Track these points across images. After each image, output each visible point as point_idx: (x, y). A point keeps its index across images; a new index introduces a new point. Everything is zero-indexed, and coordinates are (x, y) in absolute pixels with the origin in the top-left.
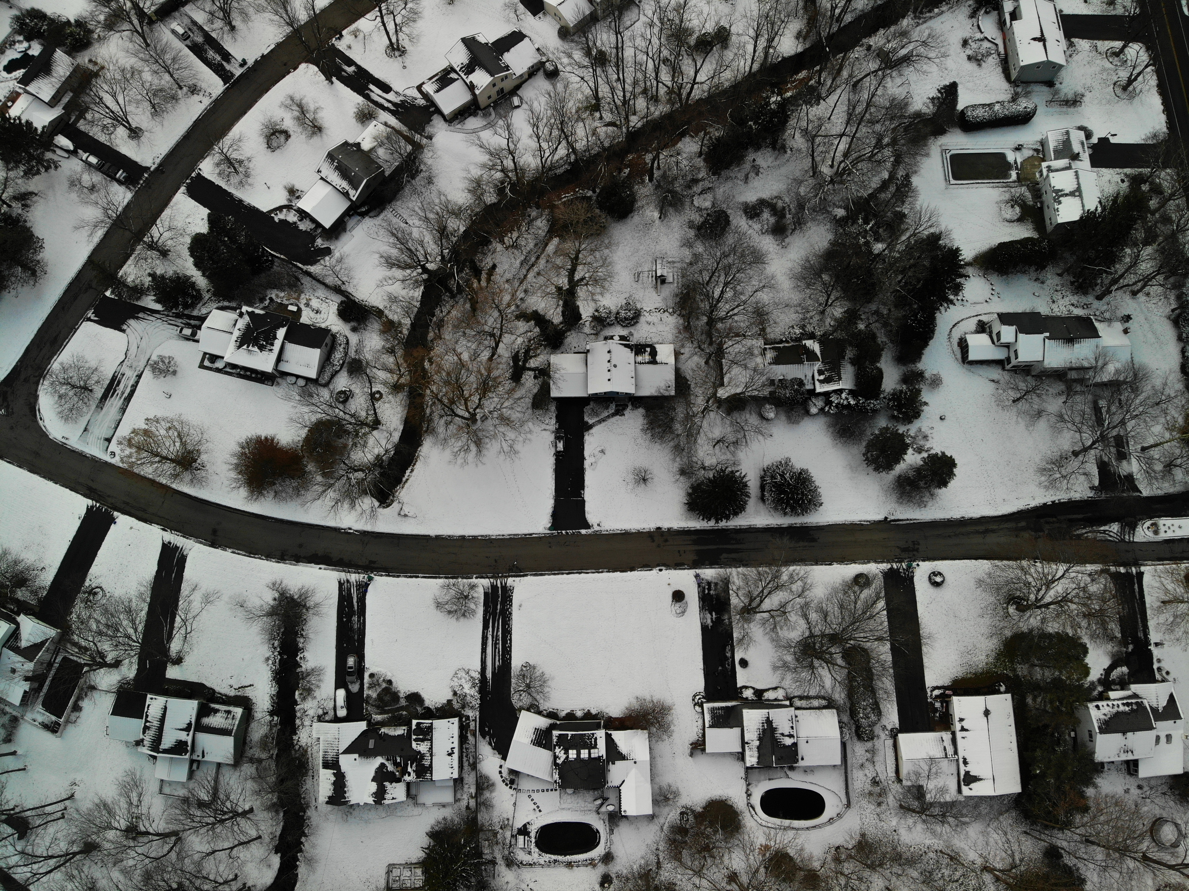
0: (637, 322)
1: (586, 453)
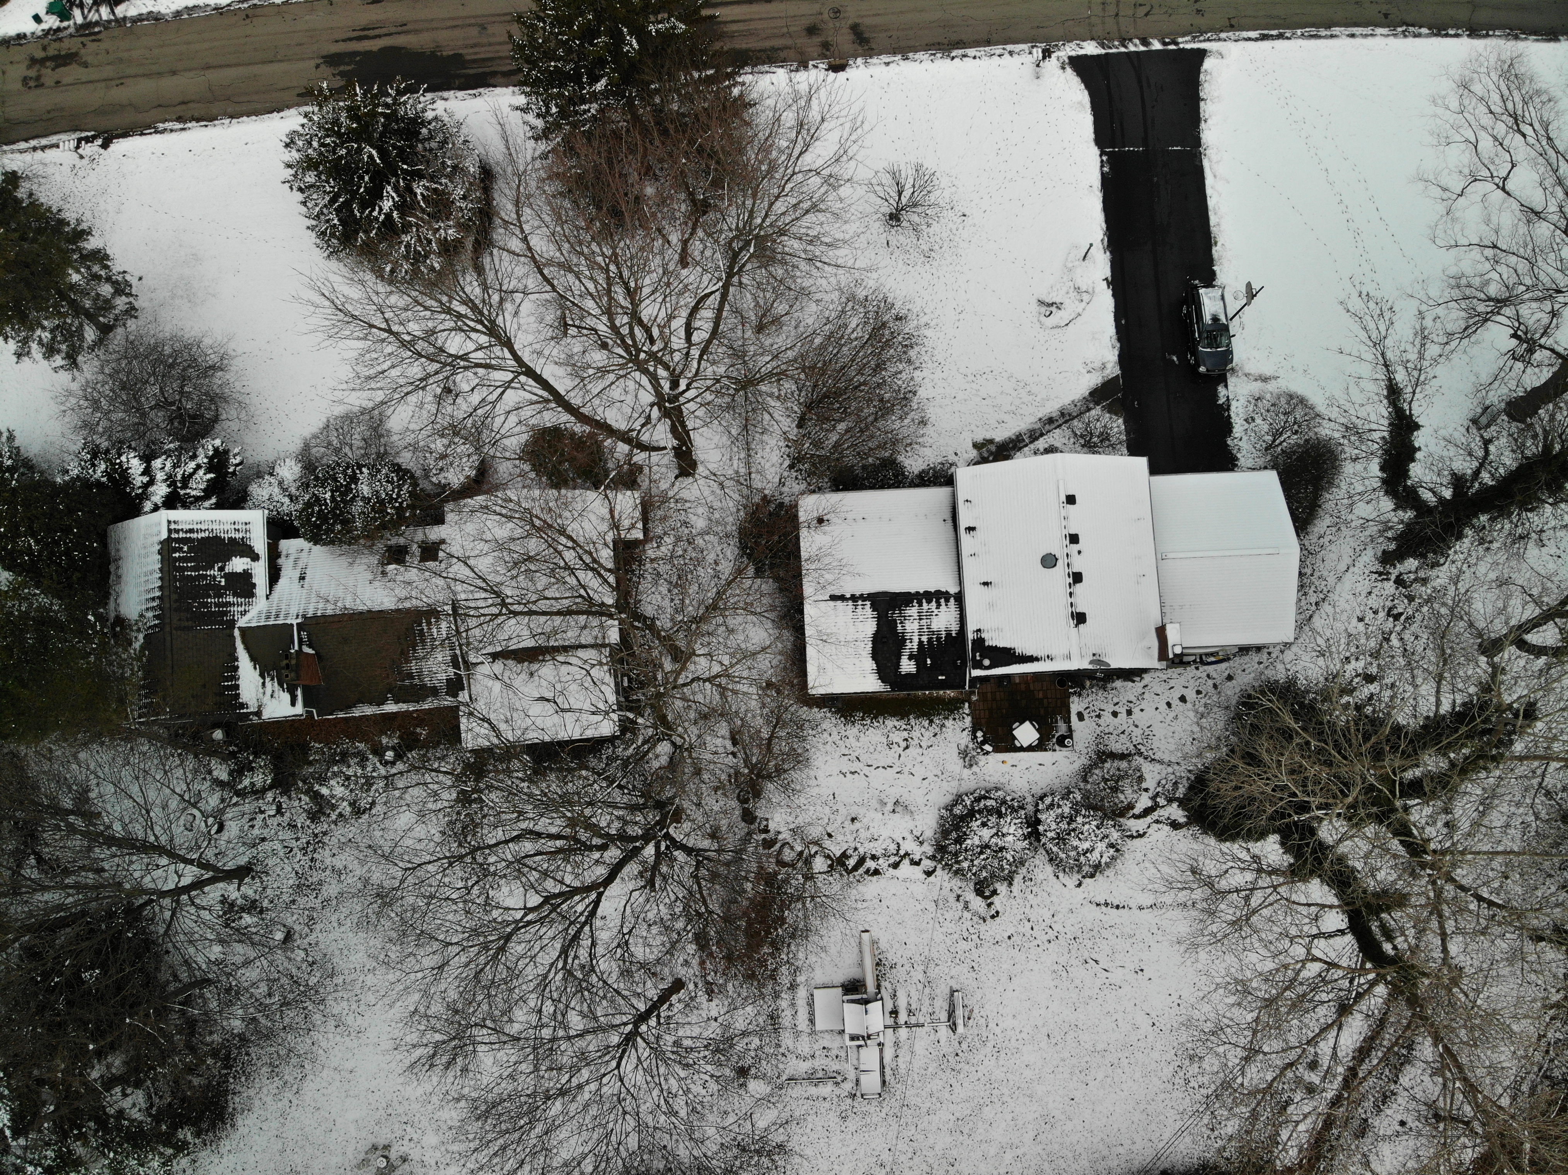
0: (949, 808)
1: (1105, 301)
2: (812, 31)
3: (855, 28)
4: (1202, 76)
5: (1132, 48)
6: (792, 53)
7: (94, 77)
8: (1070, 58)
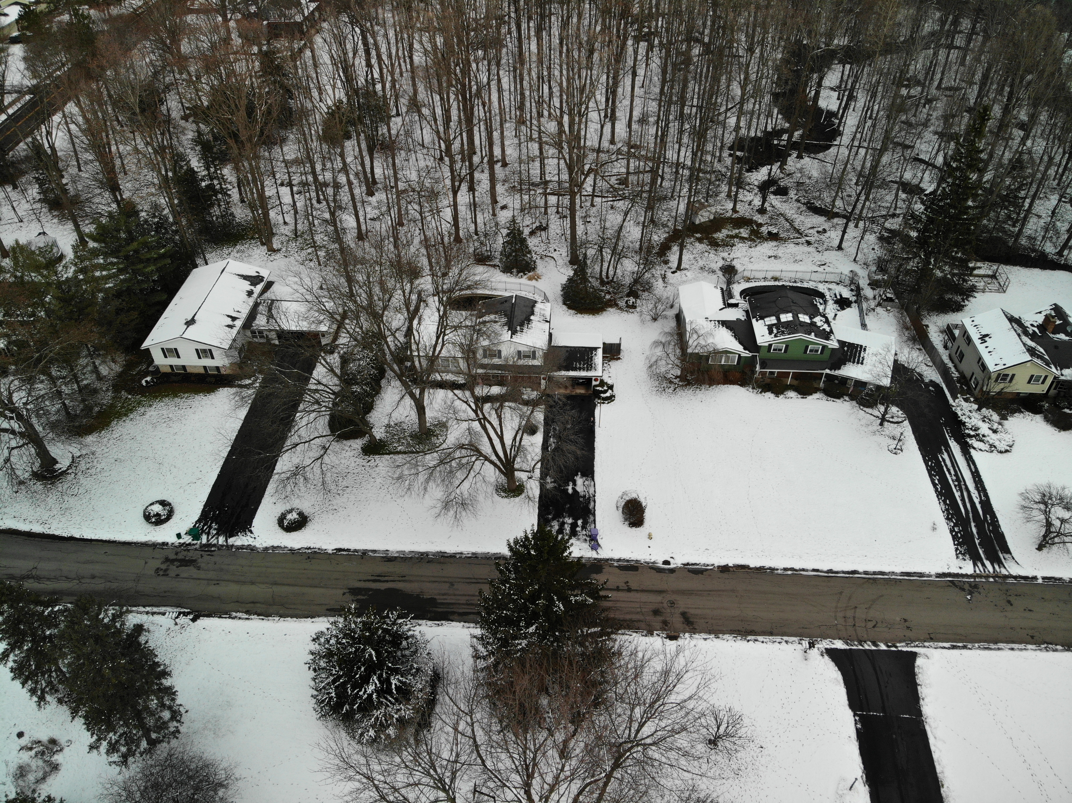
2: (656, 612)
3: (684, 614)
4: (916, 670)
5: (867, 647)
6: (642, 625)
7: (202, 576)
8: (826, 649)
